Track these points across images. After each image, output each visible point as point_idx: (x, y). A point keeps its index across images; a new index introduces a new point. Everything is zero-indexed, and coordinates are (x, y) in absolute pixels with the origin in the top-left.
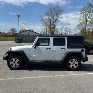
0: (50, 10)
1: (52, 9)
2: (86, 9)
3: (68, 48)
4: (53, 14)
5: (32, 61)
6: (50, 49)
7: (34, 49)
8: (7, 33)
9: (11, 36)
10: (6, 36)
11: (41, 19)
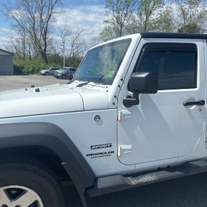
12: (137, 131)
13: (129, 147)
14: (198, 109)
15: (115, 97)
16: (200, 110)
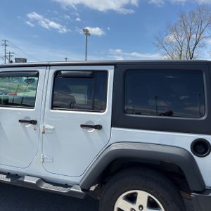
1: (187, 15)
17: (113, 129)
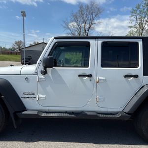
0: (79, 9)
1: (84, 7)
2: (141, 7)
3: (144, 75)
4: (85, 16)
5: (36, 113)
6: (90, 76)
7: (42, 77)
8: (10, 49)
9: (17, 53)
10: (8, 54)
11: (64, 25)
12: (49, 88)
13: (44, 96)
14: (89, 80)
15: (37, 69)
16: (91, 80)
17: (144, 77)
